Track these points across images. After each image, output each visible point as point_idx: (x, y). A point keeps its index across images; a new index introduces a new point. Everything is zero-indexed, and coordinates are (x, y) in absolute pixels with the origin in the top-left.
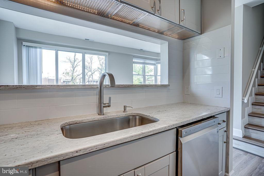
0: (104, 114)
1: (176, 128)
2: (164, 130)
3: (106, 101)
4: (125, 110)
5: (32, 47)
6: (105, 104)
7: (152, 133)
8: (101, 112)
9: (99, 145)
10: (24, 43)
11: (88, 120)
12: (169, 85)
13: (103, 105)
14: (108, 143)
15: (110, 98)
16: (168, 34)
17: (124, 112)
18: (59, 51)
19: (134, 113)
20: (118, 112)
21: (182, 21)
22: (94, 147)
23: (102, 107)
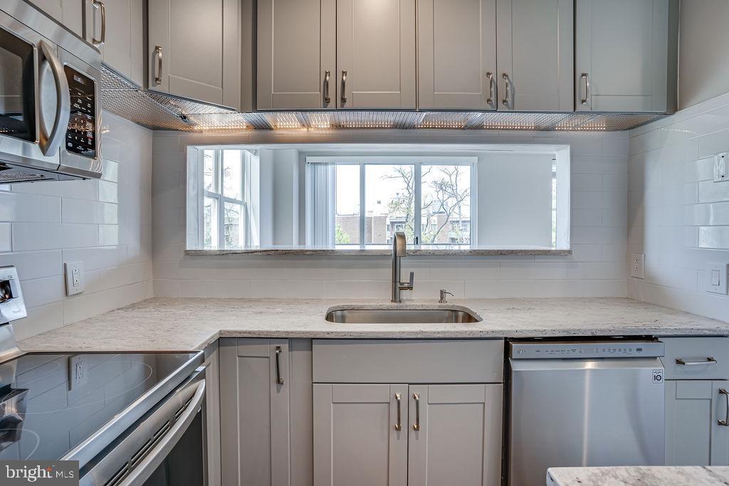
0: (400, 301)
1: (506, 338)
2: (469, 336)
3: (405, 278)
4: (442, 298)
5: (320, 164)
6: (403, 284)
7: (441, 336)
8: (395, 298)
9: (354, 332)
10: (309, 159)
11: (371, 306)
12: (570, 252)
13: (398, 285)
14: (367, 333)
15: (412, 274)
16: (569, 127)
17: (440, 302)
18: (366, 166)
19: (457, 306)
20: (430, 301)
21: (583, 101)
22: (349, 333)
23: (398, 290)
